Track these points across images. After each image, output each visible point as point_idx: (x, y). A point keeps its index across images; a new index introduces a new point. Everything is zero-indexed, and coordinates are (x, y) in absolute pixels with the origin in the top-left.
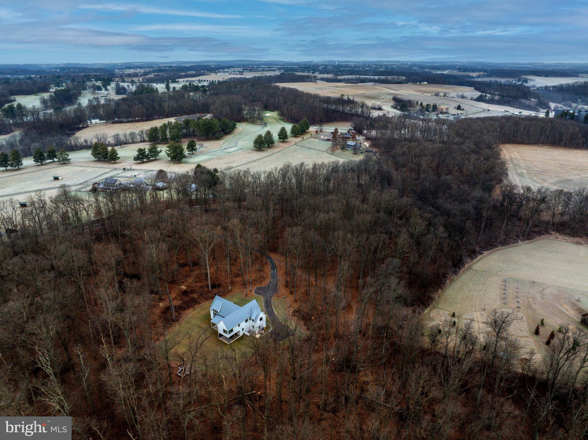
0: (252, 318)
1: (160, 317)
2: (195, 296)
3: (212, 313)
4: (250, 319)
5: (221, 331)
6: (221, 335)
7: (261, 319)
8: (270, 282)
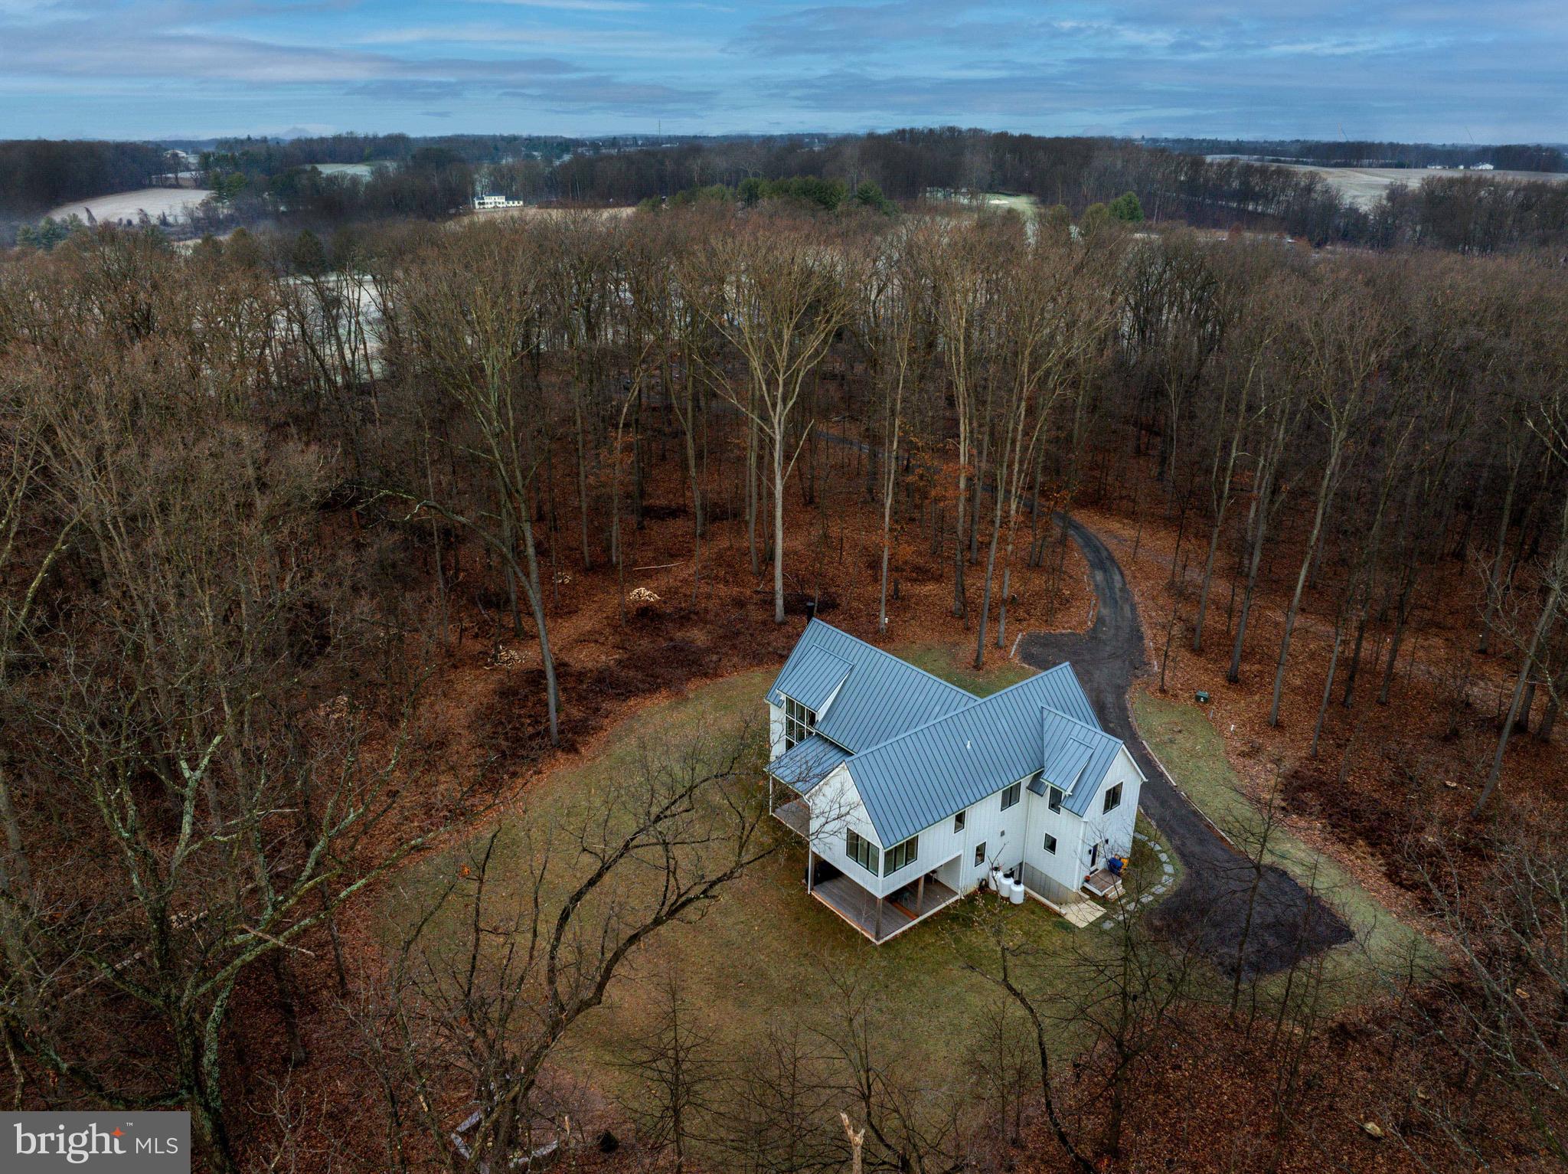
0: (1050, 779)
1: (484, 715)
2: (699, 636)
3: (778, 718)
4: (1035, 786)
5: (831, 848)
6: (827, 873)
7: (1113, 798)
8: (1100, 621)
